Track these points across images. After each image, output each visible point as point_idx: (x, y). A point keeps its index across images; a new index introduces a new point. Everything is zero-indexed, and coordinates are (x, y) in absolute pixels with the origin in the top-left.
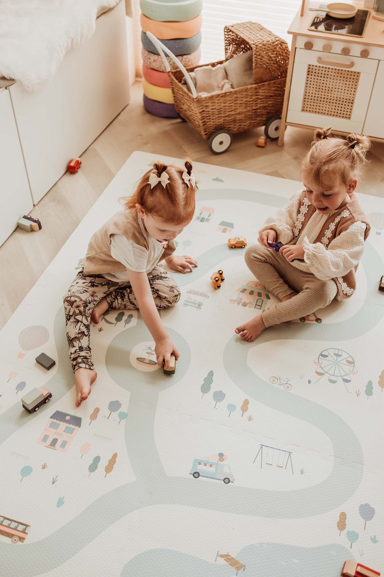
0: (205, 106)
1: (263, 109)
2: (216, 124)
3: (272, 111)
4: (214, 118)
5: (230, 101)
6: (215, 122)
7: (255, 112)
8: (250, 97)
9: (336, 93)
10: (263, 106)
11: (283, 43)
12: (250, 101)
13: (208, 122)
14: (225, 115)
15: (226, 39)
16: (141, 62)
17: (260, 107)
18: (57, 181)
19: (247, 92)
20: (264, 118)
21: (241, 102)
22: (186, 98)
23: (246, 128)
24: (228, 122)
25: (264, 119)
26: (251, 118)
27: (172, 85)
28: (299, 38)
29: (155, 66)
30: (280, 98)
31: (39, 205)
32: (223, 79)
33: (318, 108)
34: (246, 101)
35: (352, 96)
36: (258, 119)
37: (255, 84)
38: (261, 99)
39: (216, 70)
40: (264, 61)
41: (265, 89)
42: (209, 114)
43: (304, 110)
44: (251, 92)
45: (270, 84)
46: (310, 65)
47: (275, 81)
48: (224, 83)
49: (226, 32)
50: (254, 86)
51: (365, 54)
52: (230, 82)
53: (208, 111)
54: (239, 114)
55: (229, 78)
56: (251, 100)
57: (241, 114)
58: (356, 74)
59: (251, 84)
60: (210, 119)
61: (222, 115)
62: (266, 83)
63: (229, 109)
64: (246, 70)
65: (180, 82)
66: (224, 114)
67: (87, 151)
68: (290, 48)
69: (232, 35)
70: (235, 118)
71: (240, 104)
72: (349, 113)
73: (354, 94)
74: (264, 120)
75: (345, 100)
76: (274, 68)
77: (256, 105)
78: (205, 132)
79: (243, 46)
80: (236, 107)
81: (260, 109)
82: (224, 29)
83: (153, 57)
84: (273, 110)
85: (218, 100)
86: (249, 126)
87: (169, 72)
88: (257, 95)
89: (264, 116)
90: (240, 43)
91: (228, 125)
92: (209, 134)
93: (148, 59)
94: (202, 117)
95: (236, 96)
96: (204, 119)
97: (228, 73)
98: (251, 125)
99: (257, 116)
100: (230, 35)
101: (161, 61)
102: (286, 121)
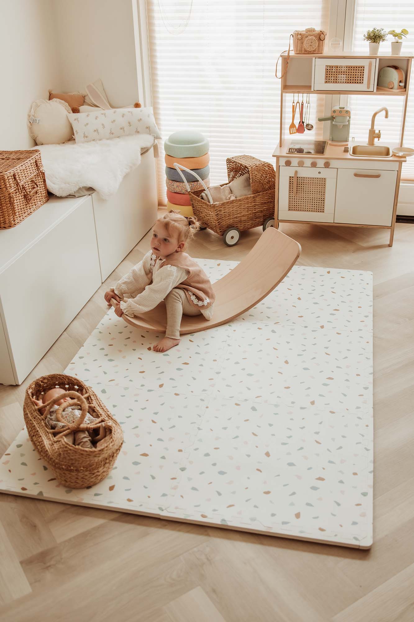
0: (219, 210)
2: (227, 224)
3: (267, 214)
4: (226, 219)
5: (236, 206)
6: (227, 222)
7: (255, 215)
8: (250, 203)
9: (311, 195)
10: (260, 211)
11: (269, 166)
12: (250, 207)
14: (234, 217)
15: (228, 167)
16: (165, 189)
17: (258, 211)
18: (115, 269)
19: (248, 200)
20: (262, 219)
21: (244, 207)
22: (204, 207)
23: (248, 227)
24: (236, 222)
25: (262, 220)
26: (252, 219)
27: (192, 201)
28: (281, 159)
29: (178, 190)
30: (272, 204)
32: (229, 194)
33: (300, 207)
34: (247, 207)
36: (258, 220)
37: (253, 194)
38: (258, 205)
39: (223, 188)
40: (258, 178)
41: (260, 198)
42: (222, 216)
43: (290, 210)
44: (251, 200)
45: (264, 194)
46: (290, 177)
47: (267, 192)
48: (230, 197)
50: (253, 195)
51: (327, 165)
52: (234, 195)
53: (221, 214)
54: (243, 216)
55: (233, 192)
57: (245, 216)
58: (323, 180)
59: (250, 195)
60: (223, 220)
61: (231, 217)
62: (260, 193)
63: (236, 212)
64: (245, 187)
65: (199, 197)
67: (132, 251)
70: (241, 219)
71: (244, 208)
72: (322, 208)
73: (324, 194)
74: (262, 221)
75: (318, 199)
76: (265, 183)
77: (255, 209)
78: (220, 230)
79: (241, 173)
80: (241, 211)
81: (258, 213)
82: (227, 161)
83: (176, 184)
84: (268, 213)
85: (228, 206)
86: (251, 225)
87: (190, 192)
88: (255, 202)
89: (261, 218)
90: (238, 170)
91: (236, 224)
92: (223, 231)
93: (172, 186)
94: (217, 218)
95: (240, 203)
96: (219, 220)
97: (232, 190)
98: (252, 225)
99: (256, 218)
100: (231, 165)
101: (182, 186)
102: (278, 220)
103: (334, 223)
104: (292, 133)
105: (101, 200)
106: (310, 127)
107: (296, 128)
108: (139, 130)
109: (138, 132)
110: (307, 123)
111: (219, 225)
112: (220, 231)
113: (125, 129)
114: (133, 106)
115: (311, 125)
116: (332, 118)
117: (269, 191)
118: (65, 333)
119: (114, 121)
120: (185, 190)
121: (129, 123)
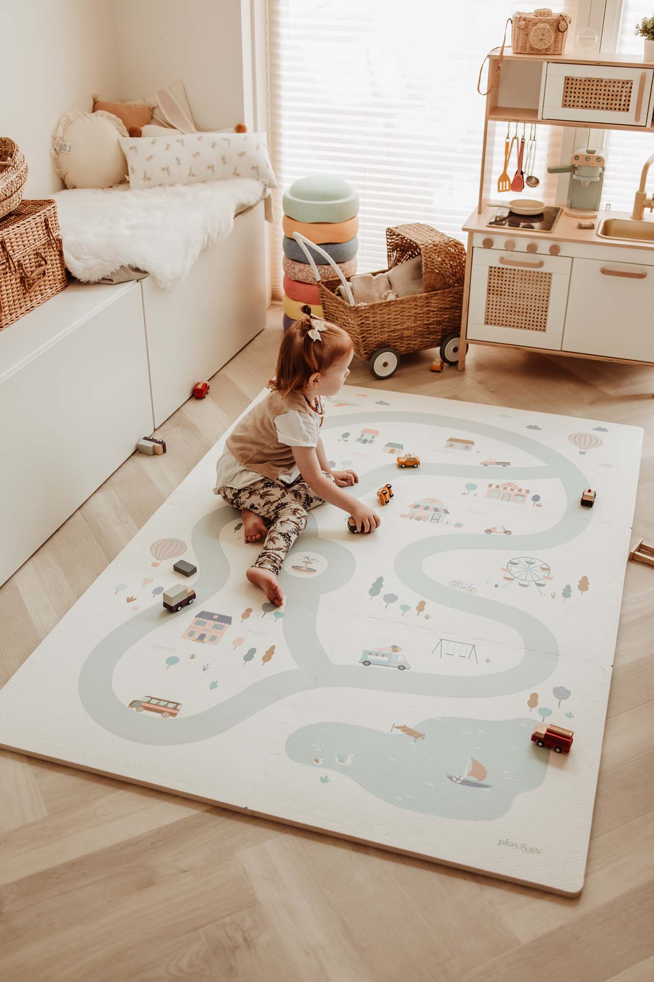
0: (365, 317)
1: (436, 324)
2: (378, 341)
3: (449, 328)
4: (376, 332)
5: (395, 311)
6: (378, 338)
7: (427, 328)
8: (419, 308)
10: (437, 321)
11: (457, 244)
12: (420, 314)
13: (368, 338)
14: (390, 330)
15: (388, 243)
16: (282, 274)
17: (434, 321)
18: (181, 407)
19: (416, 302)
20: (439, 335)
21: (409, 314)
22: (341, 309)
23: (416, 347)
24: (394, 339)
25: (439, 337)
26: (421, 335)
27: (323, 298)
28: (476, 235)
29: (300, 277)
30: (457, 311)
31: (159, 429)
32: (387, 290)
33: (504, 319)
34: (415, 313)
35: (545, 302)
36: (432, 337)
37: (426, 292)
38: (434, 311)
39: (377, 279)
40: (436, 265)
41: (438, 299)
42: (369, 327)
43: (487, 323)
45: (444, 293)
46: (491, 267)
47: (450, 289)
48: (388, 294)
49: (388, 235)
50: (425, 294)
51: (555, 251)
52: (395, 292)
53: (369, 324)
54: (407, 329)
55: (394, 287)
56: (421, 312)
57: (410, 329)
58: (548, 276)
59: (420, 293)
60: (371, 334)
61: (386, 329)
62: (439, 292)
63: (394, 322)
64: (414, 279)
65: (334, 292)
66: (388, 328)
67: (216, 377)
68: (466, 248)
69: (396, 238)
70: (402, 334)
71: (408, 316)
72: (543, 324)
73: (547, 301)
74: (438, 339)
75: (537, 308)
76: (448, 274)
77: (427, 319)
78: (365, 350)
79: (410, 253)
80: (402, 321)
81: (433, 325)
82: (387, 232)
83: (298, 266)
84: (450, 326)
85: (381, 310)
86: (420, 345)
87: (319, 281)
88: (428, 307)
89: (439, 334)
90: (406, 249)
91: (394, 342)
92: (369, 352)
93: (291, 268)
94: (361, 331)
95: (402, 306)
96: (363, 333)
97: (392, 283)
98: (422, 344)
99: (430, 334)
100: (393, 239)
101: (308, 270)
102: (466, 339)
103: (561, 351)
104: (503, 191)
105: (159, 289)
106: (534, 182)
107: (509, 181)
108: (239, 171)
109: (238, 175)
110: (530, 175)
111: (365, 342)
112: (365, 352)
113: (215, 169)
114: (233, 129)
115: (536, 178)
116: (573, 169)
117: (454, 289)
118: (79, 513)
119: (198, 154)
120: (313, 278)
121: (223, 158)
